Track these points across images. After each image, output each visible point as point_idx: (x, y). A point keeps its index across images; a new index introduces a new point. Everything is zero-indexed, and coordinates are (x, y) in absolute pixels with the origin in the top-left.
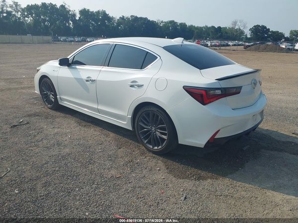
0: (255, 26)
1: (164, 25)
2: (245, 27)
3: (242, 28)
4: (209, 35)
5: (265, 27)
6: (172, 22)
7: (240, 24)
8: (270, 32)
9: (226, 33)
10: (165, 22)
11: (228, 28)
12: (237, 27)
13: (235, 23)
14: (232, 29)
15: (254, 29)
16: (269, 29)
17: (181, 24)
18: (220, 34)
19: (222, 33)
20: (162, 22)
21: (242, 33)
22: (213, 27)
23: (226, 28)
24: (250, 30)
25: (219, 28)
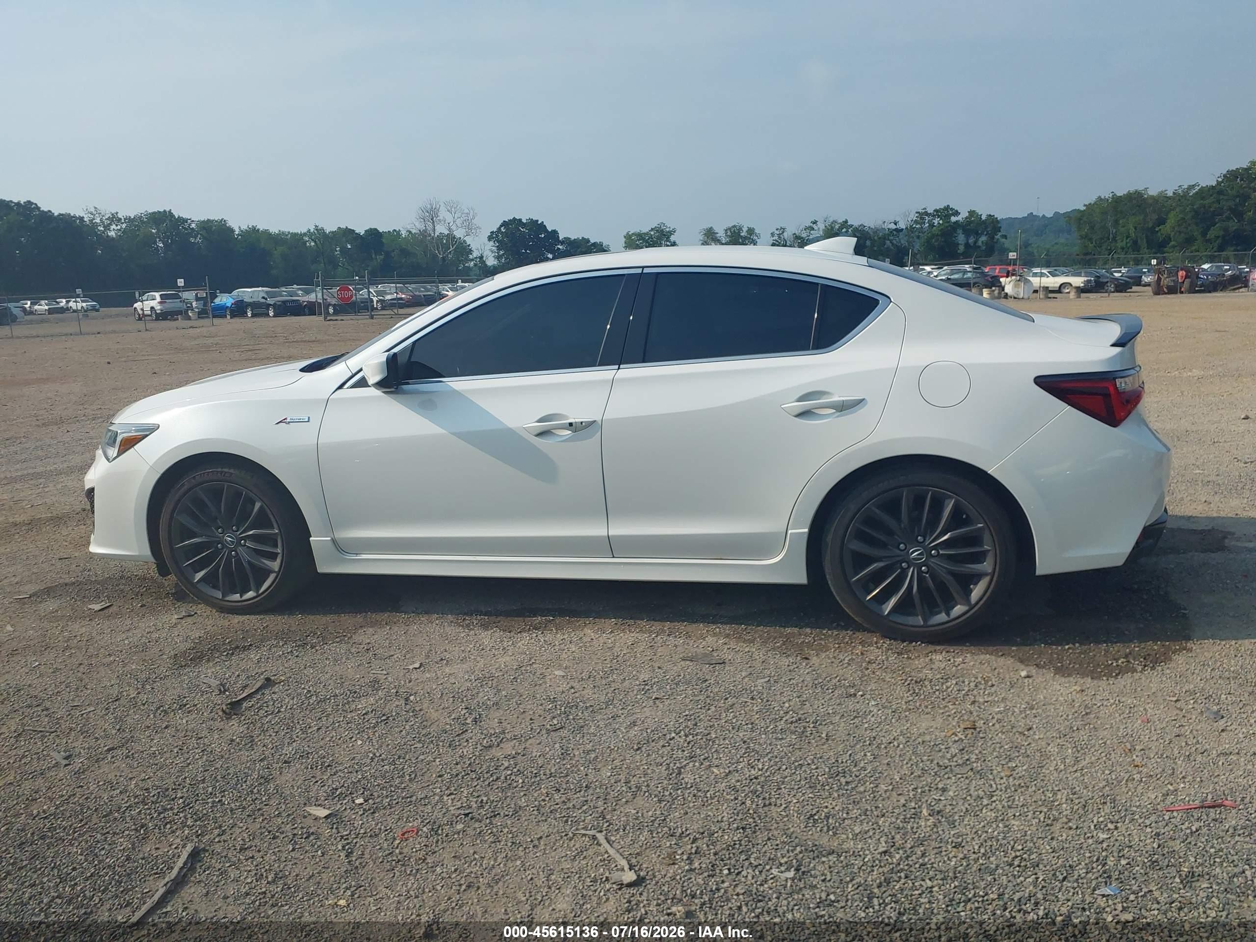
0: (505, 224)
1: (124, 231)
2: (470, 229)
3: (459, 233)
4: (333, 262)
5: (542, 227)
6: (162, 218)
7: (449, 218)
8: (562, 243)
9: (404, 252)
10: (129, 220)
11: (404, 233)
12: (441, 229)
13: (431, 214)
14: (422, 239)
15: (505, 234)
16: (555, 232)
17: (207, 226)
18: (380, 258)
19: (388, 255)
20: (114, 219)
21: (463, 250)
22: (347, 233)
23: (398, 232)
24: (490, 238)
25: (373, 234)
